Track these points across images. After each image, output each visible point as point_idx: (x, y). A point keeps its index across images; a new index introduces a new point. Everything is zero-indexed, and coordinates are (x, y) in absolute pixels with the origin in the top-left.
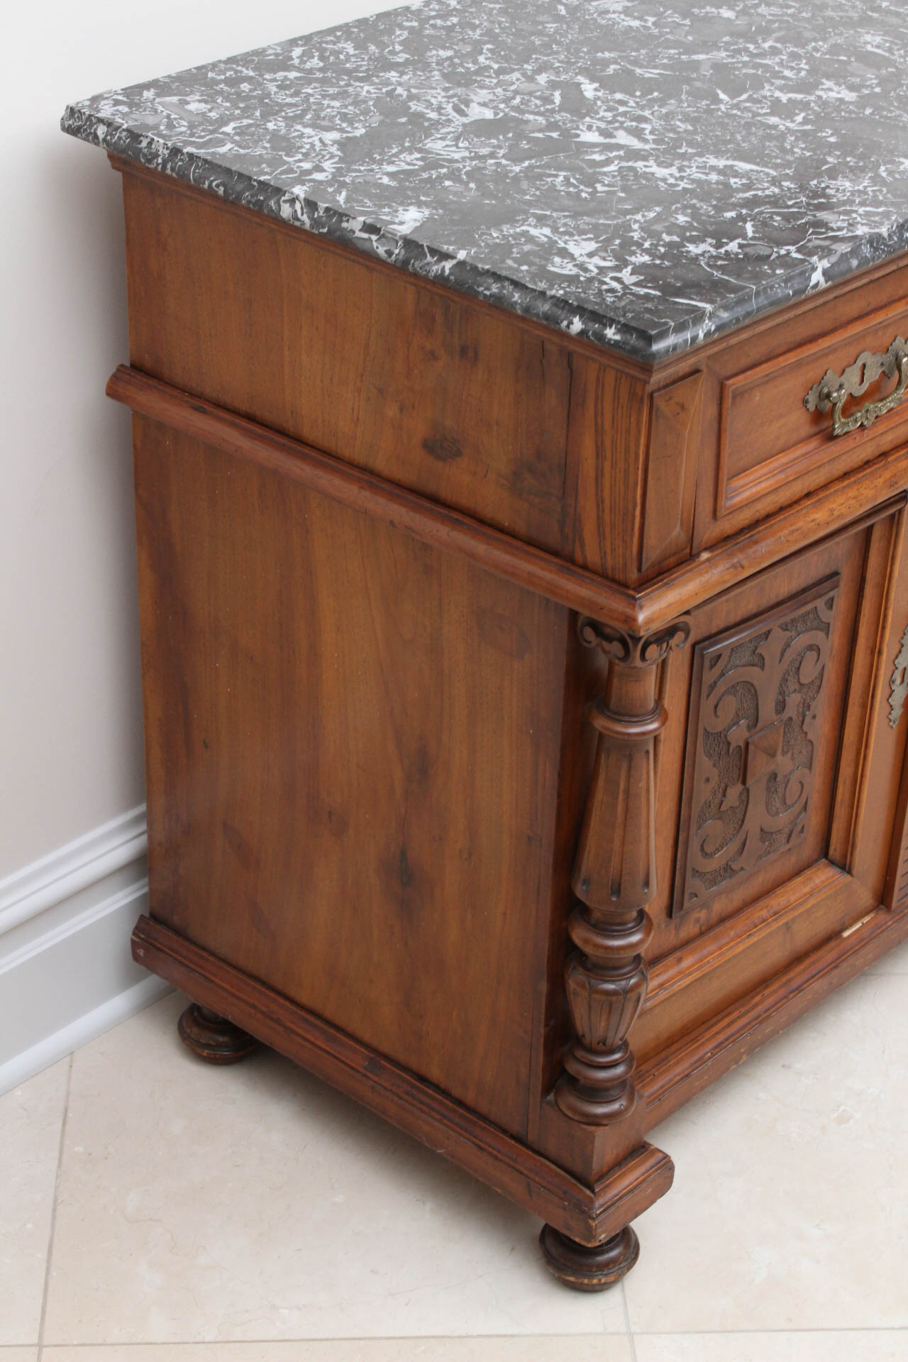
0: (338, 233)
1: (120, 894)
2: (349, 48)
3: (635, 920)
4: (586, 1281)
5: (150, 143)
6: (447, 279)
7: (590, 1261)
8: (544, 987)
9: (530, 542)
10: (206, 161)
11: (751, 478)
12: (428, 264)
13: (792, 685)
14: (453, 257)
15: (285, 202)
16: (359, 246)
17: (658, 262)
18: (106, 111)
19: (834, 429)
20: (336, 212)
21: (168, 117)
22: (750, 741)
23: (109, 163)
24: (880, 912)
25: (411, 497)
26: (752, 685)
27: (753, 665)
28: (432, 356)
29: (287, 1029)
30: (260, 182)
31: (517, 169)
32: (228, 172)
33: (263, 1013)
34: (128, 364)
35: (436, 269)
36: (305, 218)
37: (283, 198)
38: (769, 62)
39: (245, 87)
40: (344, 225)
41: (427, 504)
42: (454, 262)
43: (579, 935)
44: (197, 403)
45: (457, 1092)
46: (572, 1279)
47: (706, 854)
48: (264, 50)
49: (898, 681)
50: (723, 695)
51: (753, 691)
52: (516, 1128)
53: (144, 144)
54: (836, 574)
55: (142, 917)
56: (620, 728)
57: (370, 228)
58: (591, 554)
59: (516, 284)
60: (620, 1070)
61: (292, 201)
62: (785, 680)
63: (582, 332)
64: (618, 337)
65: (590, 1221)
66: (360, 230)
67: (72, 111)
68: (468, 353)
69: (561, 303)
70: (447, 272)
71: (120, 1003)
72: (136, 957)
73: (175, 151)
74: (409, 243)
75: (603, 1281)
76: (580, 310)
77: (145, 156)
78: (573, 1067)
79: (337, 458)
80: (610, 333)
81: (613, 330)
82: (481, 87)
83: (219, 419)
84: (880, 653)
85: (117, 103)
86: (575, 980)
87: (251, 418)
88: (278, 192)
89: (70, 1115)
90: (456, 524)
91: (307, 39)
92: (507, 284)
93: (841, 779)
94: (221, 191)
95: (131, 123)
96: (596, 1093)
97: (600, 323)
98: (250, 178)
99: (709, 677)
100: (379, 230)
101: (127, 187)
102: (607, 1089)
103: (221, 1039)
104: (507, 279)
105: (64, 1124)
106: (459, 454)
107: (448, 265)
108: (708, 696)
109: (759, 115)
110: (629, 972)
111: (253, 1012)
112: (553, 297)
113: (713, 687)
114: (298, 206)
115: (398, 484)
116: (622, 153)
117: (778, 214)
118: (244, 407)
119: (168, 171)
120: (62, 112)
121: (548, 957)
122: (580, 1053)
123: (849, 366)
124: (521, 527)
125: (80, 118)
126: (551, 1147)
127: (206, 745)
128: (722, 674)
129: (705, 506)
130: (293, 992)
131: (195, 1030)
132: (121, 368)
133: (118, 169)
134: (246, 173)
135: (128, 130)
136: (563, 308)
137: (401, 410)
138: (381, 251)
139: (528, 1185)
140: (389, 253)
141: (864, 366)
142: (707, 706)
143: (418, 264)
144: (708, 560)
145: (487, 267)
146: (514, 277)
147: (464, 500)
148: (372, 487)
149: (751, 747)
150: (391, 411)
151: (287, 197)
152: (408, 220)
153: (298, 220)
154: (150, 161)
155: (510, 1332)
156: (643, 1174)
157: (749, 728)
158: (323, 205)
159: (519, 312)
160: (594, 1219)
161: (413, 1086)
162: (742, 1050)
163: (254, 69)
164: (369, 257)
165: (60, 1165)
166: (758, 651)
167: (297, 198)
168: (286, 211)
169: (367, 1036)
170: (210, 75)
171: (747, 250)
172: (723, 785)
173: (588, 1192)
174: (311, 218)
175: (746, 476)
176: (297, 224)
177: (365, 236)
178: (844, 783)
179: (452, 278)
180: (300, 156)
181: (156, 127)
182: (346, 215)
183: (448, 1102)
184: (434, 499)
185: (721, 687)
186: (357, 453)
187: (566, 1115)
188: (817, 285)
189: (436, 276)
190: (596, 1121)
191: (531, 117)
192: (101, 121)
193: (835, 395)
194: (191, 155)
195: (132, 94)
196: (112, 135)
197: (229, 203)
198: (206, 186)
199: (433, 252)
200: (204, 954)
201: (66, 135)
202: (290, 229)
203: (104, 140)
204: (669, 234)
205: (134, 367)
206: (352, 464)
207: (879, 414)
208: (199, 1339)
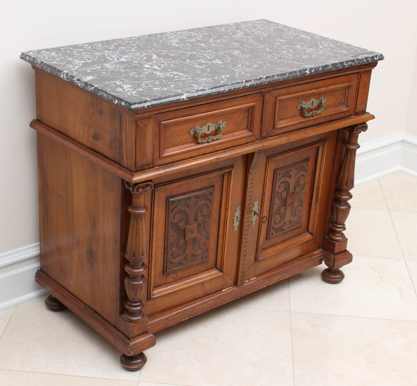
0: (72, 81)
1: (35, 264)
2: (100, 46)
3: (141, 265)
4: (129, 367)
5: (37, 61)
6: (92, 91)
7: (130, 362)
8: (119, 283)
9: (113, 161)
10: (48, 65)
11: (172, 150)
12: (89, 88)
13: (199, 214)
14: (94, 86)
15: (62, 74)
16: (75, 84)
17: (144, 90)
18: (30, 54)
19: (198, 141)
20: (72, 76)
21: (45, 56)
22: (186, 227)
23: (31, 67)
24: (235, 287)
25: (90, 151)
26: (186, 212)
27: (186, 206)
28: (94, 113)
29: (67, 299)
30: (58, 69)
31: (123, 71)
32: (52, 67)
33: (62, 295)
34: (36, 119)
35: (90, 89)
36: (65, 78)
37: (62, 73)
38: (205, 55)
39: (68, 51)
40: (73, 79)
41: (93, 152)
42: (94, 87)
43: (127, 269)
44: (48, 128)
45: (103, 315)
46: (126, 366)
47: (174, 258)
48: (78, 45)
49: (235, 220)
50: (176, 213)
51: (186, 214)
52: (114, 324)
53: (36, 61)
54: (213, 186)
55: (38, 270)
56: (134, 211)
57: (78, 80)
58: (125, 164)
59: (106, 92)
60: (139, 308)
61: (63, 74)
62: (196, 213)
63: (117, 103)
64: (124, 104)
65: (128, 348)
66: (76, 80)
67: (23, 54)
68: (101, 112)
69: (114, 97)
70: (92, 89)
71: (33, 294)
72: (36, 281)
73: (42, 62)
74: (86, 83)
75: (134, 368)
76: (118, 98)
77: (35, 63)
78: (127, 307)
79: (69, 137)
80: (123, 104)
81: (124, 103)
82: (127, 55)
83: (52, 132)
84: (228, 210)
85: (34, 52)
86: (126, 281)
87: (60, 132)
88: (61, 71)
89: (12, 319)
90: (98, 157)
91: (91, 43)
92: (104, 92)
93: (219, 246)
94: (49, 72)
95: (35, 56)
96: (133, 314)
97: (121, 101)
98: (56, 68)
99: (171, 207)
100: (80, 80)
101: (36, 73)
102: (135, 313)
103: (55, 304)
104: (104, 91)
105: (9, 321)
106: (99, 139)
107: (93, 88)
108: (171, 212)
109: (194, 65)
110: (139, 280)
111: (59, 294)
112: (113, 95)
113: (173, 210)
114: (64, 75)
115: (88, 147)
116: (152, 70)
117: (182, 84)
118: (58, 129)
119: (40, 67)
120: (20, 54)
121: (120, 275)
122: (129, 303)
123: (204, 125)
124: (112, 157)
125: (24, 55)
126: (121, 329)
127: (51, 221)
128: (176, 207)
129: (157, 154)
130: (69, 289)
131: (49, 301)
132: (34, 120)
133: (34, 69)
134: (55, 67)
135: (33, 58)
136: (114, 98)
137: (88, 128)
138: (79, 85)
139: (115, 339)
140: (81, 85)
141: (209, 126)
142: (171, 215)
143: (87, 88)
144: (157, 168)
145: (100, 88)
146: (106, 91)
147: (101, 151)
148: (82, 148)
149: (186, 229)
150: (86, 128)
151: (63, 73)
152: (88, 79)
153: (64, 78)
154: (36, 65)
155: (106, 378)
156: (146, 339)
157: (186, 224)
158: (69, 74)
159: (105, 99)
160: (129, 348)
161: (93, 314)
162: (186, 316)
163: (73, 48)
164: (77, 87)
165: (5, 329)
166: (187, 203)
167: (65, 73)
168: (62, 76)
169: (84, 300)
170: (61, 49)
171: (168, 90)
172: (178, 239)
173: (129, 341)
174: (67, 78)
175: (171, 149)
176: (64, 79)
177: (77, 81)
178: (220, 246)
179: (93, 91)
180: (71, 65)
181: (40, 58)
182: (74, 77)
183: (100, 317)
184: (95, 151)
185: (175, 211)
186: (80, 140)
187: (124, 320)
188: (184, 99)
189: (90, 91)
190: (131, 321)
191: (135, 61)
192: (28, 56)
193: (198, 131)
194: (45, 63)
195: (39, 52)
196: (30, 59)
197: (51, 75)
198: (47, 71)
199: (90, 85)
200: (51, 280)
201: (20, 59)
202: (62, 80)
203: (28, 60)
204: (151, 85)
205: (38, 120)
206: (79, 143)
207: (214, 139)
208: (26, 371)
